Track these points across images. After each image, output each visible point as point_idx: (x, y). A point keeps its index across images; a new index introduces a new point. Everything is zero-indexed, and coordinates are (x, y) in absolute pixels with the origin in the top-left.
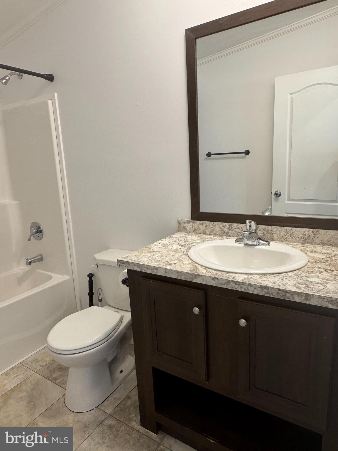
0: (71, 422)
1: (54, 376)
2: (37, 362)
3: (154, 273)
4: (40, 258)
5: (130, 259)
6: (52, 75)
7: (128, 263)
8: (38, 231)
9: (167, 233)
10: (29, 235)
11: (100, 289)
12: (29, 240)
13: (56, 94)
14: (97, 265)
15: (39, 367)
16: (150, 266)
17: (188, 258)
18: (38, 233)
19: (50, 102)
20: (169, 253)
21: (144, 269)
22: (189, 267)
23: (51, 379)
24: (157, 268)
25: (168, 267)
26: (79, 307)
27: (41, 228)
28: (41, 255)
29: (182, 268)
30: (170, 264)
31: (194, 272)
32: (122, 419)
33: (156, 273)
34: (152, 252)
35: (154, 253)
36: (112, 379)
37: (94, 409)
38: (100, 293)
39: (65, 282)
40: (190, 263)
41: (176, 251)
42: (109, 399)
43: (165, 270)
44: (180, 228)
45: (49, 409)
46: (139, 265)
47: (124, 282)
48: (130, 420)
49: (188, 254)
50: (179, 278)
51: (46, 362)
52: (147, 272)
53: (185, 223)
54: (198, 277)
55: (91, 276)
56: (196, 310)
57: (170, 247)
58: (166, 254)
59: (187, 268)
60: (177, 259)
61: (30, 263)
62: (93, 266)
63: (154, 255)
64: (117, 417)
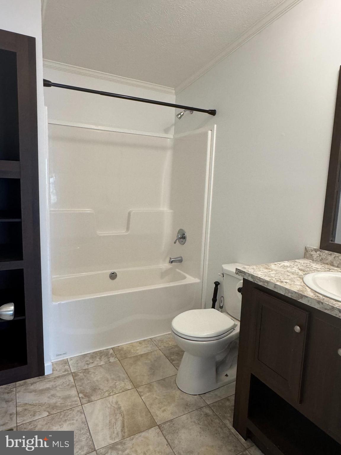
0: (177, 396)
1: (172, 357)
2: (162, 342)
3: (264, 286)
4: (180, 260)
5: (247, 270)
6: (215, 111)
7: (244, 272)
8: (182, 237)
9: (292, 257)
10: (176, 238)
11: (223, 297)
12: (175, 243)
13: (215, 126)
14: (223, 274)
15: (162, 347)
16: (262, 279)
17: (302, 281)
18: (182, 238)
19: (210, 132)
20: (285, 273)
21: (257, 280)
22: (298, 288)
23: (170, 358)
24: (268, 282)
25: (278, 283)
26: (203, 306)
27: (185, 235)
28: (181, 257)
29: (291, 287)
30: (281, 282)
31: (301, 293)
32: (218, 414)
33: (267, 286)
34: (270, 269)
35: (270, 270)
36: (217, 379)
37: (197, 395)
38: (222, 301)
39: (195, 283)
40: (301, 285)
41: (293, 273)
42: (211, 393)
43: (275, 285)
44: (307, 254)
45: (164, 380)
46: (253, 276)
47: (240, 290)
48: (224, 417)
49: (303, 278)
50: (286, 295)
51: (169, 345)
52: (259, 284)
53: (312, 251)
54: (303, 297)
55: (217, 284)
56: (297, 329)
57: (289, 269)
58: (282, 274)
59: (296, 288)
60: (291, 280)
61: (172, 262)
62: (219, 274)
63: (270, 272)
64: (215, 410)
